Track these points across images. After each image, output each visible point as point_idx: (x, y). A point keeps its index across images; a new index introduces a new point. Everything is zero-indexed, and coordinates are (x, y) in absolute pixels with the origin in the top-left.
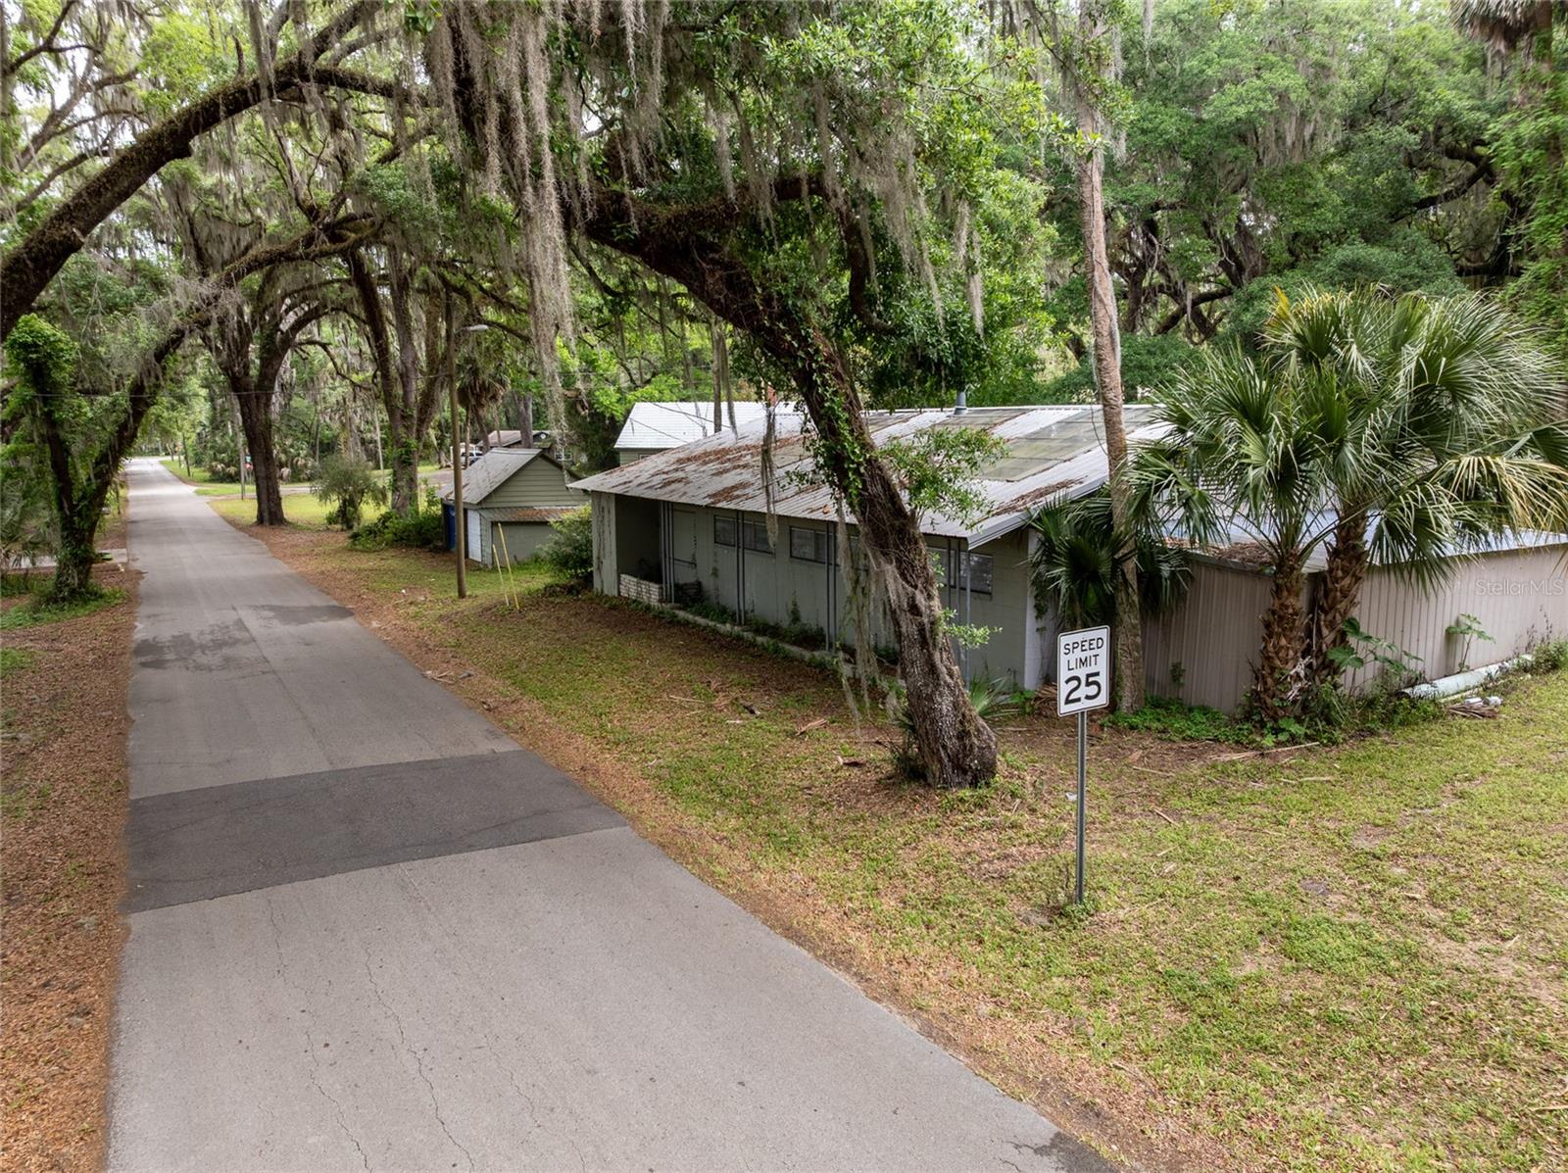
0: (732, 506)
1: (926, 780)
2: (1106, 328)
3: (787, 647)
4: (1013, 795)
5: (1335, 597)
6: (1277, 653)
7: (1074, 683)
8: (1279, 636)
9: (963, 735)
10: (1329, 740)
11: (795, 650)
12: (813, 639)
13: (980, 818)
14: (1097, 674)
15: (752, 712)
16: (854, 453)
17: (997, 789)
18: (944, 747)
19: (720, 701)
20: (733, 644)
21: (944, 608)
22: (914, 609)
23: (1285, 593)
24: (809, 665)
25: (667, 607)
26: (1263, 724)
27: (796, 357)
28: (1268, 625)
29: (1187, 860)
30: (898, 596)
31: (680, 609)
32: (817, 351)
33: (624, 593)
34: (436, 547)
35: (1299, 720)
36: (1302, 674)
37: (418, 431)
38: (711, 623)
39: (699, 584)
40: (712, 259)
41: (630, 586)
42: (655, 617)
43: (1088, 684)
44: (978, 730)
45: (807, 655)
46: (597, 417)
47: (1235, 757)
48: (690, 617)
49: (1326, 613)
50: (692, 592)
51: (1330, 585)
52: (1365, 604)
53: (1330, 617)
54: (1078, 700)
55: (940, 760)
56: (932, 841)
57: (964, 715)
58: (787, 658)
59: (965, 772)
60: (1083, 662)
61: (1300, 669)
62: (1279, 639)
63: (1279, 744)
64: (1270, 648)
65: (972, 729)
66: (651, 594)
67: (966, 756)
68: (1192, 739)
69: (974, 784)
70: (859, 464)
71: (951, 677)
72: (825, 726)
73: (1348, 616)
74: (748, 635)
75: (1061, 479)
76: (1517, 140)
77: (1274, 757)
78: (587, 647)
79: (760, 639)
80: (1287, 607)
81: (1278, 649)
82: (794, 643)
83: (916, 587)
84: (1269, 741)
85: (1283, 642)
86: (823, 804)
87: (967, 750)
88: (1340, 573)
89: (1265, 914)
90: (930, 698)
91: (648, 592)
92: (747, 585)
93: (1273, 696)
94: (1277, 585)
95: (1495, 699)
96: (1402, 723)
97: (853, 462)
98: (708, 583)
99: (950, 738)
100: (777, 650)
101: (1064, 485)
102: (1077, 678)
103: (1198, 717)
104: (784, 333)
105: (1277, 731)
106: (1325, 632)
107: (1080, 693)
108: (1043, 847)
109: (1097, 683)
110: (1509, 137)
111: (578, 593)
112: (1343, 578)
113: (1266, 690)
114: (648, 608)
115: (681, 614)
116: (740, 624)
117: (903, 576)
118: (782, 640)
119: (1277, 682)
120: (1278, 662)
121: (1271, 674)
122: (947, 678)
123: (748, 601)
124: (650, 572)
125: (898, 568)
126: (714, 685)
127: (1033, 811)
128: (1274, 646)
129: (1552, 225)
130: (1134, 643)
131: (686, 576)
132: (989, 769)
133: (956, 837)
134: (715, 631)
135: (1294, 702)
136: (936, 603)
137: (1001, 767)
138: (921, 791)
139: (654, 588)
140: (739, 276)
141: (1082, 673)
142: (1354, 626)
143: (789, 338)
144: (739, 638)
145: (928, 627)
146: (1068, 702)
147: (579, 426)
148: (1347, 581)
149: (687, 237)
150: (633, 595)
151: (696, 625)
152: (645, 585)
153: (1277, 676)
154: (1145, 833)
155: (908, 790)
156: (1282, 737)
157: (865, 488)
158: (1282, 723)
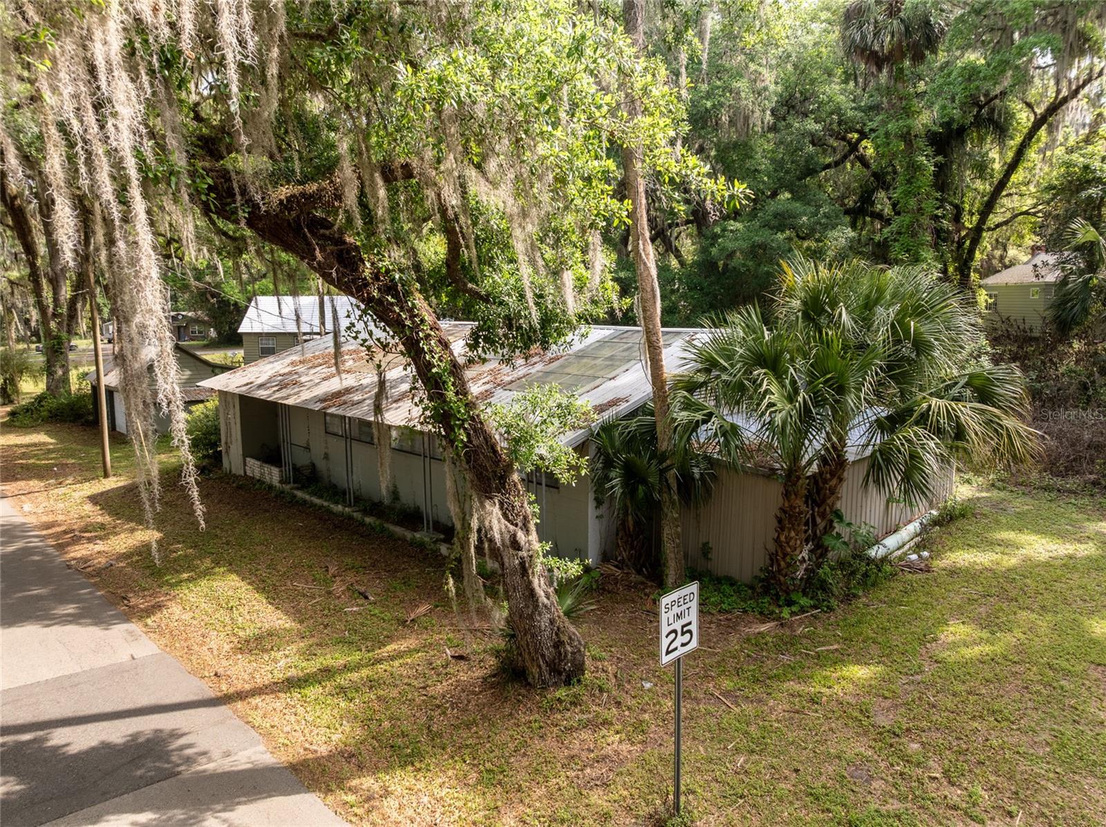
0: (340, 412)
1: (526, 679)
2: (649, 286)
3: (392, 528)
4: (601, 690)
5: (825, 495)
6: (788, 543)
7: (673, 635)
8: (789, 530)
9: (558, 644)
10: (828, 607)
11: (398, 530)
12: (412, 518)
13: (576, 716)
14: (690, 623)
15: (366, 598)
16: (459, 412)
17: (586, 686)
18: (543, 656)
19: (338, 587)
20: (343, 525)
21: (540, 541)
22: (515, 545)
23: (793, 497)
24: (411, 545)
25: (287, 487)
26: (777, 597)
27: (404, 326)
28: (780, 521)
29: (753, 752)
30: (501, 534)
31: (298, 489)
32: (422, 321)
33: (249, 473)
34: (87, 421)
35: (805, 594)
36: (807, 558)
37: (68, 325)
38: (326, 504)
39: (313, 465)
40: (323, 235)
41: (255, 468)
42: (276, 497)
43: (683, 634)
44: (570, 638)
45: (409, 535)
46: (224, 303)
47: (763, 628)
48: (307, 497)
49: (819, 507)
50: (307, 472)
51: (821, 485)
52: (844, 499)
53: (822, 510)
54: (676, 649)
55: (539, 667)
56: (538, 744)
57: (558, 629)
58: (391, 536)
59: (560, 673)
60: (679, 616)
61: (805, 554)
62: (789, 532)
63: (793, 614)
64: (783, 538)
65: (565, 639)
66: (273, 475)
67: (562, 661)
68: (727, 612)
69: (568, 683)
70: (464, 421)
71: (548, 599)
72: (431, 611)
73: (834, 509)
74: (357, 515)
75: (610, 397)
76: (887, 134)
77: (791, 627)
78: (219, 532)
79: (368, 520)
80: (795, 508)
81: (788, 539)
82: (398, 524)
83: (516, 525)
84: (786, 613)
85: (793, 534)
86: (438, 707)
87: (560, 656)
88: (828, 476)
89: (829, 810)
90: (531, 617)
91: (270, 473)
92: (354, 469)
93: (786, 575)
94: (787, 491)
95: (925, 554)
96: (873, 585)
97: (459, 419)
98: (321, 465)
99: (548, 649)
100: (383, 530)
101: (614, 403)
102: (675, 631)
103: (727, 588)
104: (392, 304)
105: (790, 603)
106: (818, 520)
107: (677, 643)
108: (633, 744)
109: (690, 632)
110: (881, 131)
111: (210, 471)
112: (830, 480)
113: (780, 571)
114: (271, 487)
115: (299, 494)
116: (350, 506)
117: (505, 516)
118: (387, 521)
119: (789, 565)
120: (789, 550)
121: (784, 558)
122: (546, 601)
123: (355, 483)
124: (272, 456)
125: (501, 508)
126: (332, 570)
127: (618, 704)
128: (786, 538)
129: (910, 192)
130: (677, 532)
131: (302, 459)
132: (579, 668)
133: (559, 739)
134: (329, 511)
135: (802, 579)
136: (534, 536)
137: (588, 662)
138: (523, 691)
139: (275, 471)
140: (348, 252)
141: (677, 626)
142: (840, 517)
143: (397, 309)
144: (350, 518)
145: (527, 560)
146: (668, 653)
147: (209, 310)
148: (834, 482)
149: (298, 216)
150: (257, 475)
151: (313, 505)
152: (267, 468)
153: (788, 559)
154: (713, 721)
155: (512, 690)
156: (794, 609)
157: (470, 441)
158: (794, 597)
